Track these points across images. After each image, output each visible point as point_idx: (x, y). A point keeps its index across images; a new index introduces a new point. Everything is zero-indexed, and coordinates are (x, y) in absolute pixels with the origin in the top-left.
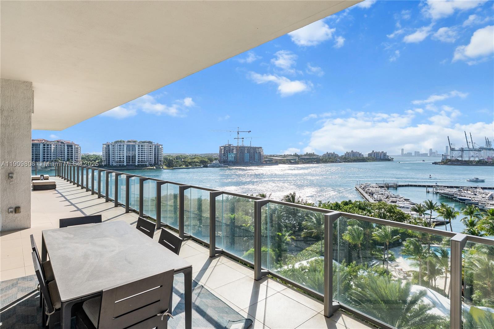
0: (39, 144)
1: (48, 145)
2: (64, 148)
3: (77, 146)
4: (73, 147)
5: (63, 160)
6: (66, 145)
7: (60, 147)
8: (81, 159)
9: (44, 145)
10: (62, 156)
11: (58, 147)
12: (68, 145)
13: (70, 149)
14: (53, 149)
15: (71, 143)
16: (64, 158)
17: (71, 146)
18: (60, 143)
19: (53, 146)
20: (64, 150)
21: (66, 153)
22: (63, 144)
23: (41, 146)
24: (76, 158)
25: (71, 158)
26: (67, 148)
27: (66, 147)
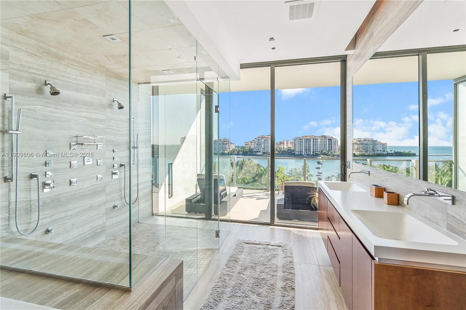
0: (311, 139)
1: (316, 139)
2: (326, 142)
3: (335, 140)
4: (333, 141)
5: (326, 150)
6: (327, 139)
7: (323, 141)
8: (338, 150)
9: (314, 140)
10: (325, 148)
11: (322, 141)
12: (329, 139)
13: (330, 142)
14: (319, 142)
15: (330, 138)
16: (326, 149)
17: (331, 140)
18: (323, 138)
19: (319, 140)
20: (326, 143)
21: (327, 146)
22: (326, 139)
23: (312, 140)
24: (335, 150)
25: (331, 150)
26: (329, 142)
27: (327, 141)
